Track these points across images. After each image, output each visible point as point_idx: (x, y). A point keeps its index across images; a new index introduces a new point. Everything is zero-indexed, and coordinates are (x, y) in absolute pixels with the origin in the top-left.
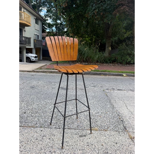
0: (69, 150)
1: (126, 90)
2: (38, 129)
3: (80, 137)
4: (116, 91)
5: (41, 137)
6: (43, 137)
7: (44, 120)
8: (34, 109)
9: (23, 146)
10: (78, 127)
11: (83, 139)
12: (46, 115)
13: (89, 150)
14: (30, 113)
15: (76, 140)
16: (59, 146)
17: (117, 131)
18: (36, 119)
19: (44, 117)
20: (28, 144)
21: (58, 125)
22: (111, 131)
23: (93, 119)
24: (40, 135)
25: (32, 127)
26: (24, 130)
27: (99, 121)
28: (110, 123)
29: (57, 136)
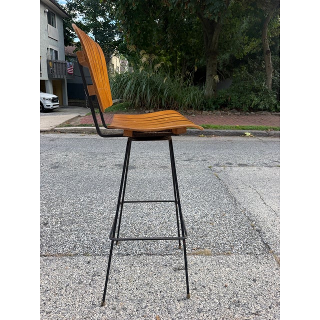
0: (156, 301)
1: (257, 165)
2: (81, 260)
3: (175, 271)
4: (236, 169)
5: (88, 277)
6: (94, 275)
7: (92, 238)
8: (65, 214)
9: (49, 301)
10: (167, 250)
11: (182, 275)
12: (95, 228)
13: (198, 300)
14: (57, 223)
15: (167, 279)
16: (131, 294)
17: (251, 254)
18: (73, 237)
19: (90, 231)
20: (62, 295)
21: (124, 247)
22: (240, 255)
23: (196, 230)
24: (87, 273)
25: (66, 255)
26: (48, 264)
27: (210, 233)
28: (235, 237)
29: (124, 273)
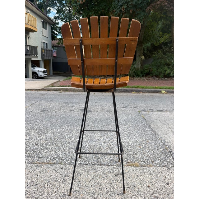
0: (103, 194)
1: (169, 111)
2: (57, 167)
3: (116, 176)
4: (155, 113)
5: (62, 177)
6: (65, 177)
7: (64, 154)
8: (49, 139)
9: (37, 191)
10: (111, 163)
11: (120, 178)
12: (66, 147)
13: (131, 194)
14: (43, 144)
15: (111, 181)
16: (88, 189)
17: (165, 166)
18: (53, 153)
19: (63, 149)
20: (45, 188)
21: (84, 159)
22: (158, 167)
23: (130, 151)
24: (61, 175)
25: (48, 163)
26: (37, 168)
27: (139, 153)
28: (155, 155)
29: (84, 176)
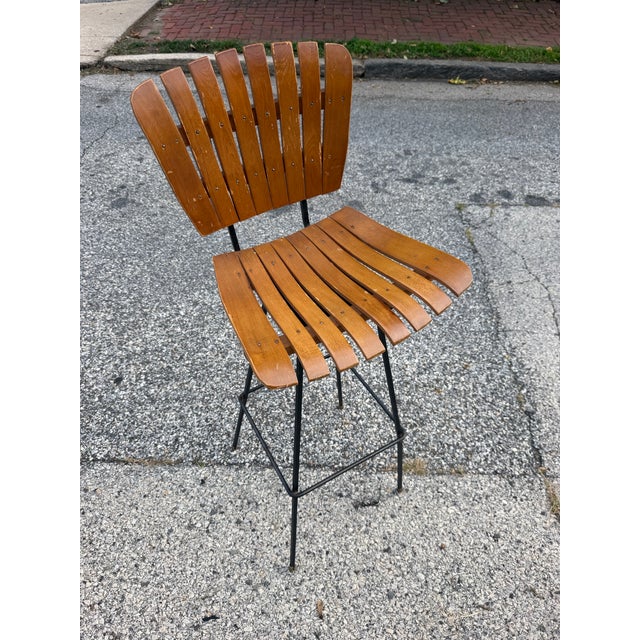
0: (318, 571)
2: (189, 475)
3: (356, 507)
5: (204, 514)
6: (213, 512)
7: (207, 420)
9: (144, 561)
10: (344, 456)
11: (368, 518)
12: (211, 392)
13: (391, 572)
14: (138, 378)
15: (340, 526)
16: (277, 554)
17: (502, 474)
18: (171, 417)
19: (202, 400)
20: (162, 550)
22: (481, 477)
23: (405, 406)
24: (202, 506)
25: (161, 462)
26: (133, 482)
27: (432, 416)
28: (479, 429)
29: (266, 510)
